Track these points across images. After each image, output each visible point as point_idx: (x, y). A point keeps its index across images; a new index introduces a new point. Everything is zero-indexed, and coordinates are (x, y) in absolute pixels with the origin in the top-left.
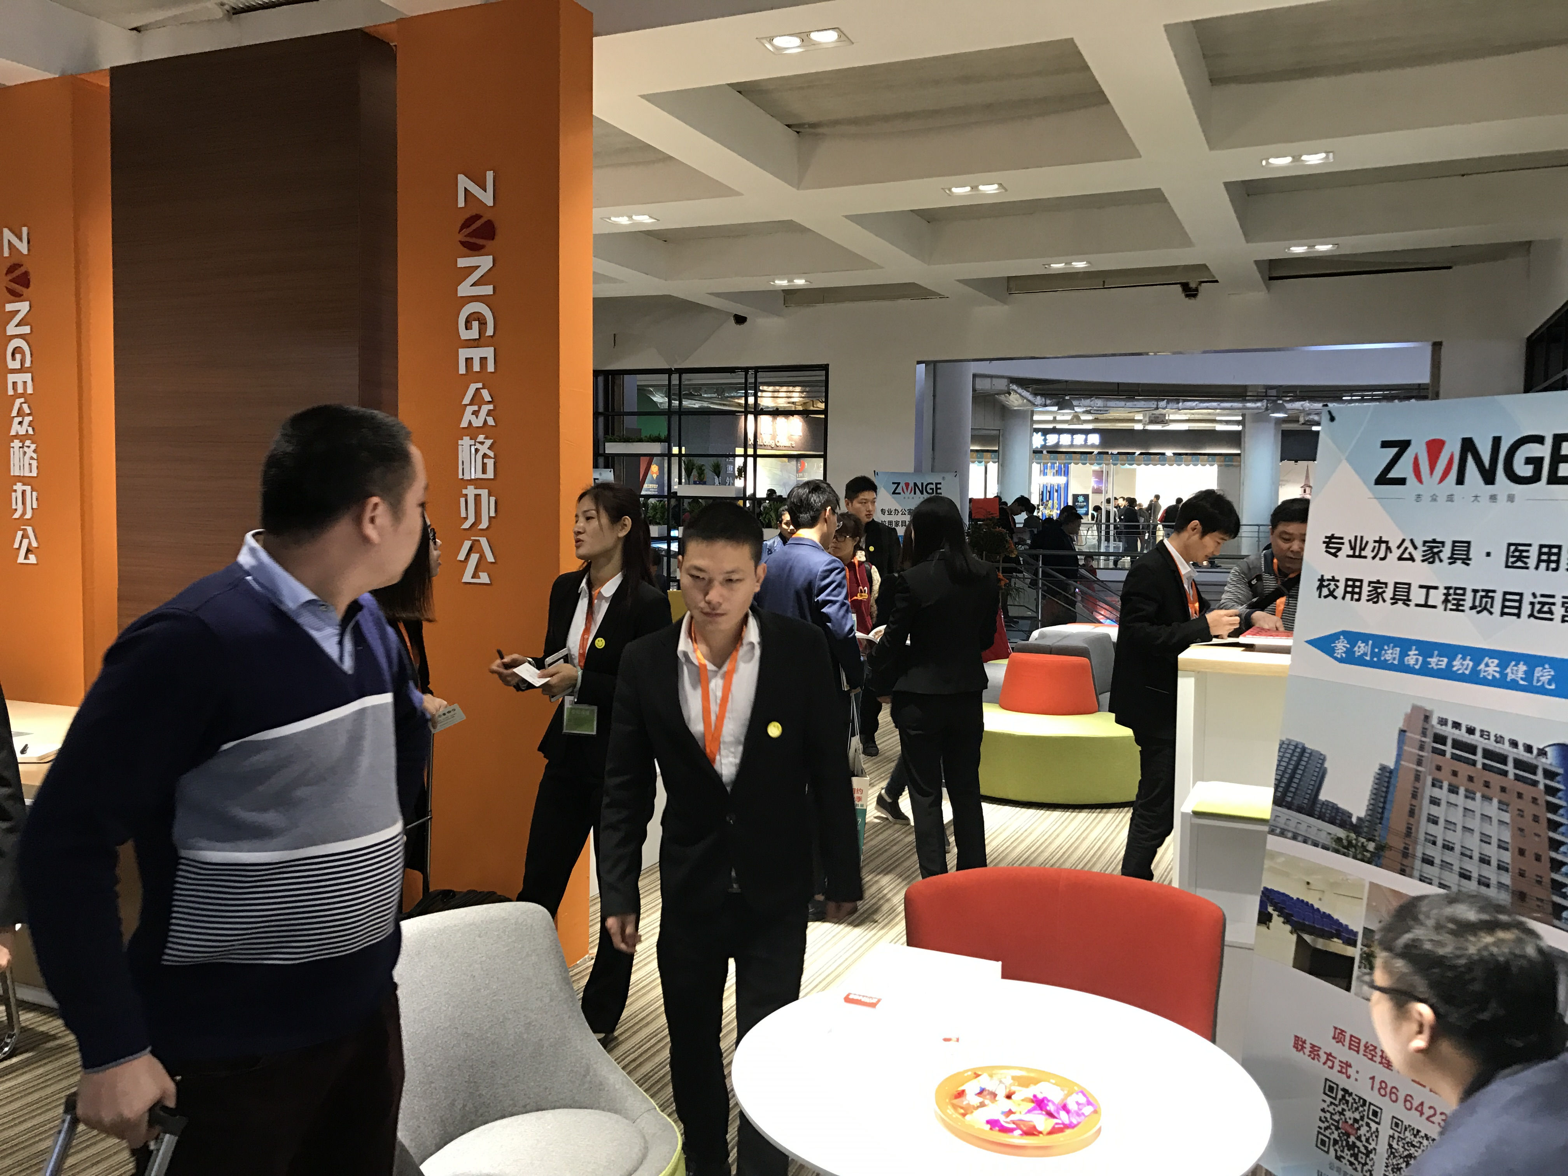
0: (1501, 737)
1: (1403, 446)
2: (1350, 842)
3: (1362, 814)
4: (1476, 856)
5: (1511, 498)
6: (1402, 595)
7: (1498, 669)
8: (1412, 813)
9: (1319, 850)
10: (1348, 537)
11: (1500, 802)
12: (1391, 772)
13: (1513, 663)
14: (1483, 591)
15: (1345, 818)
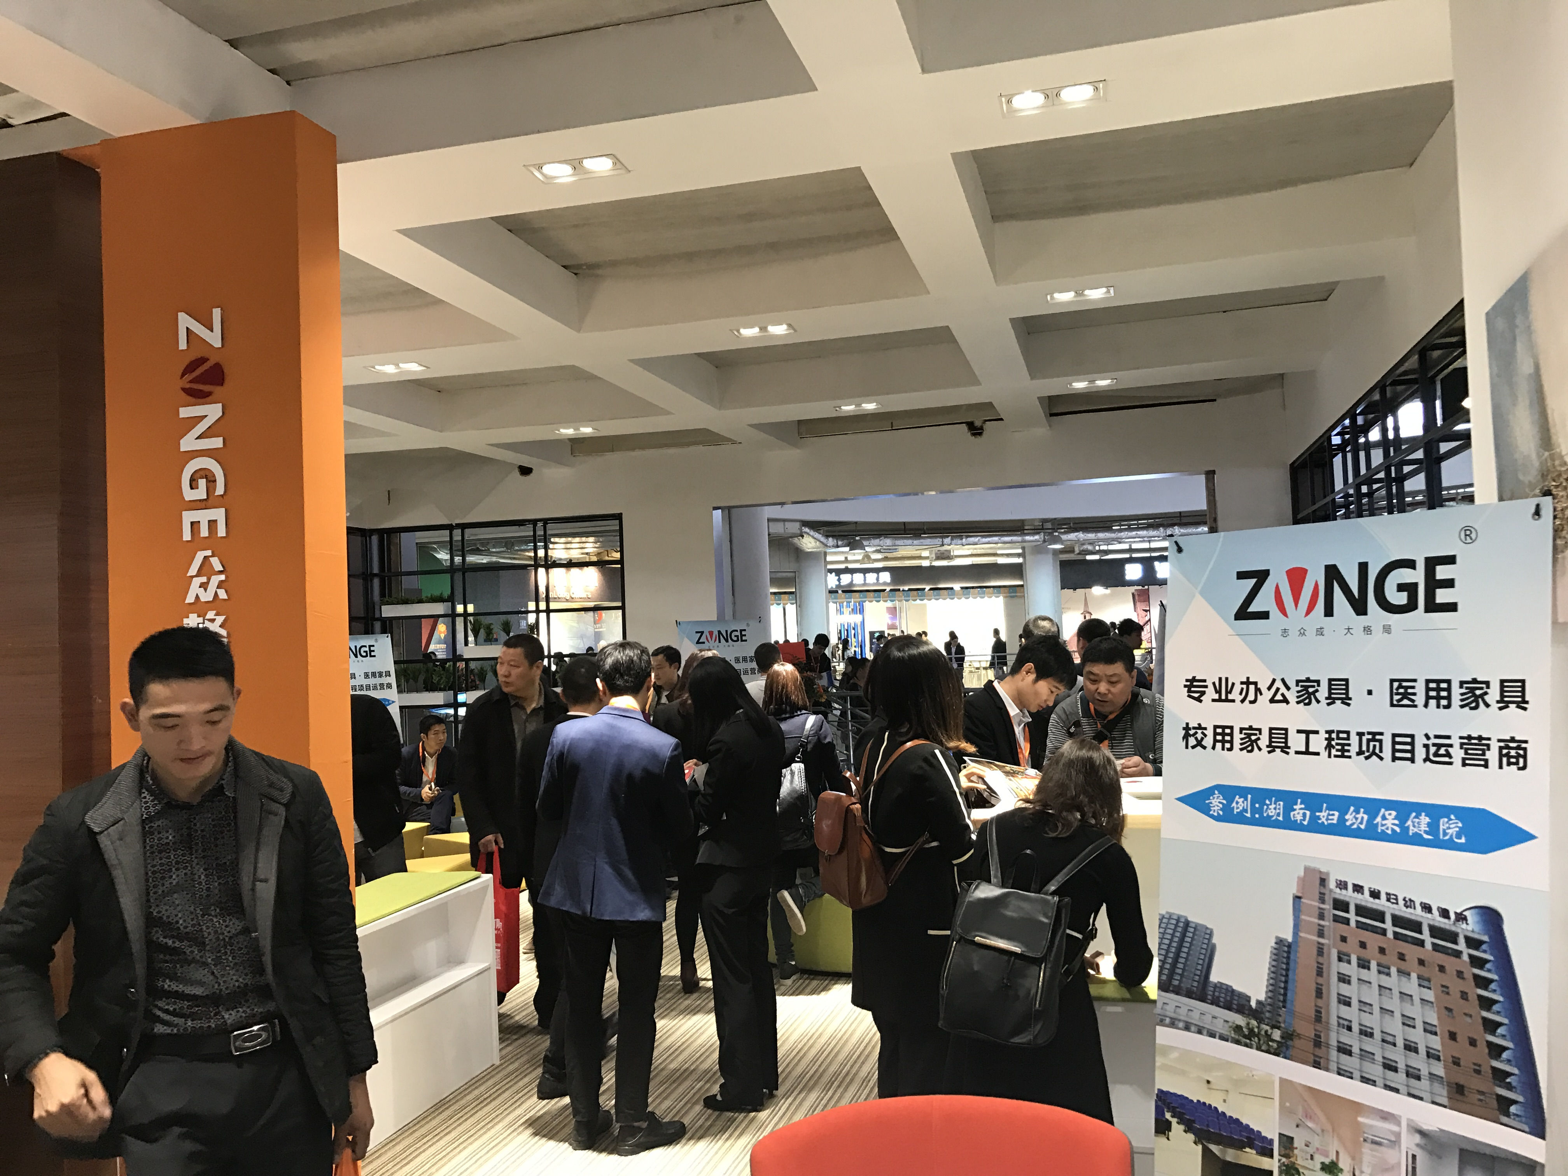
0: (1411, 900)
1: (1262, 576)
2: (1251, 1031)
3: (1262, 997)
4: (1400, 1043)
5: (1387, 629)
6: (1278, 742)
7: (1397, 822)
8: (1319, 993)
9: (1217, 1041)
10: (1211, 679)
11: (1419, 977)
12: (1289, 946)
13: (1414, 814)
14: (1369, 733)
15: (1244, 1002)
